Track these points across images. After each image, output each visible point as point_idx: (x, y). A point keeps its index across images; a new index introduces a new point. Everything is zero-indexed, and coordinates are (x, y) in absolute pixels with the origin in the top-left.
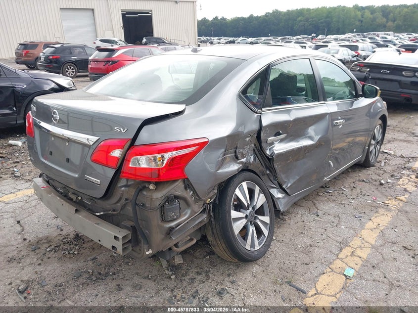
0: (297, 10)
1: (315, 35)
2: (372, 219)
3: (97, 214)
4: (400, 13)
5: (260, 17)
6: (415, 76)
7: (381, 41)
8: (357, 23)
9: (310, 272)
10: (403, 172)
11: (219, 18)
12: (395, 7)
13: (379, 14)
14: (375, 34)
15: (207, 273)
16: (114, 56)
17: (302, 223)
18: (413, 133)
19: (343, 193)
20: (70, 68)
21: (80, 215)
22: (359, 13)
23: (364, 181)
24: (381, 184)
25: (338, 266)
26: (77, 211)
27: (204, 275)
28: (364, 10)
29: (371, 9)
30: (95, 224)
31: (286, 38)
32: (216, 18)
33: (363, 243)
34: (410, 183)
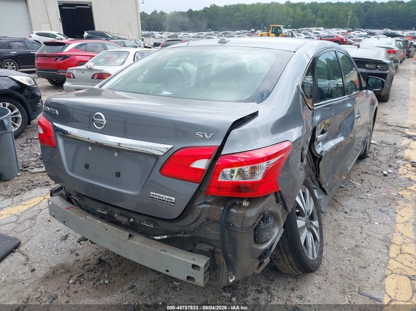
0: (234, 5)
1: (254, 30)
2: (397, 211)
3: (156, 238)
4: (327, 10)
5: (198, 12)
6: (377, 68)
7: (314, 36)
8: (290, 19)
9: (372, 276)
10: (398, 162)
11: (158, 12)
12: (322, 4)
13: (309, 11)
14: (308, 30)
15: (267, 289)
16: (65, 51)
17: (335, 223)
18: (386, 123)
19: (355, 187)
20: (10, 63)
21: (135, 241)
22: (291, 10)
23: (367, 173)
24: (385, 175)
25: (396, 267)
26: (130, 236)
27: (266, 293)
28: (295, 6)
29: (302, 6)
30: (161, 251)
31: (227, 33)
32: (155, 12)
33: (404, 239)
34: (409, 172)
